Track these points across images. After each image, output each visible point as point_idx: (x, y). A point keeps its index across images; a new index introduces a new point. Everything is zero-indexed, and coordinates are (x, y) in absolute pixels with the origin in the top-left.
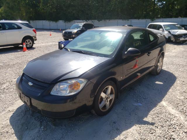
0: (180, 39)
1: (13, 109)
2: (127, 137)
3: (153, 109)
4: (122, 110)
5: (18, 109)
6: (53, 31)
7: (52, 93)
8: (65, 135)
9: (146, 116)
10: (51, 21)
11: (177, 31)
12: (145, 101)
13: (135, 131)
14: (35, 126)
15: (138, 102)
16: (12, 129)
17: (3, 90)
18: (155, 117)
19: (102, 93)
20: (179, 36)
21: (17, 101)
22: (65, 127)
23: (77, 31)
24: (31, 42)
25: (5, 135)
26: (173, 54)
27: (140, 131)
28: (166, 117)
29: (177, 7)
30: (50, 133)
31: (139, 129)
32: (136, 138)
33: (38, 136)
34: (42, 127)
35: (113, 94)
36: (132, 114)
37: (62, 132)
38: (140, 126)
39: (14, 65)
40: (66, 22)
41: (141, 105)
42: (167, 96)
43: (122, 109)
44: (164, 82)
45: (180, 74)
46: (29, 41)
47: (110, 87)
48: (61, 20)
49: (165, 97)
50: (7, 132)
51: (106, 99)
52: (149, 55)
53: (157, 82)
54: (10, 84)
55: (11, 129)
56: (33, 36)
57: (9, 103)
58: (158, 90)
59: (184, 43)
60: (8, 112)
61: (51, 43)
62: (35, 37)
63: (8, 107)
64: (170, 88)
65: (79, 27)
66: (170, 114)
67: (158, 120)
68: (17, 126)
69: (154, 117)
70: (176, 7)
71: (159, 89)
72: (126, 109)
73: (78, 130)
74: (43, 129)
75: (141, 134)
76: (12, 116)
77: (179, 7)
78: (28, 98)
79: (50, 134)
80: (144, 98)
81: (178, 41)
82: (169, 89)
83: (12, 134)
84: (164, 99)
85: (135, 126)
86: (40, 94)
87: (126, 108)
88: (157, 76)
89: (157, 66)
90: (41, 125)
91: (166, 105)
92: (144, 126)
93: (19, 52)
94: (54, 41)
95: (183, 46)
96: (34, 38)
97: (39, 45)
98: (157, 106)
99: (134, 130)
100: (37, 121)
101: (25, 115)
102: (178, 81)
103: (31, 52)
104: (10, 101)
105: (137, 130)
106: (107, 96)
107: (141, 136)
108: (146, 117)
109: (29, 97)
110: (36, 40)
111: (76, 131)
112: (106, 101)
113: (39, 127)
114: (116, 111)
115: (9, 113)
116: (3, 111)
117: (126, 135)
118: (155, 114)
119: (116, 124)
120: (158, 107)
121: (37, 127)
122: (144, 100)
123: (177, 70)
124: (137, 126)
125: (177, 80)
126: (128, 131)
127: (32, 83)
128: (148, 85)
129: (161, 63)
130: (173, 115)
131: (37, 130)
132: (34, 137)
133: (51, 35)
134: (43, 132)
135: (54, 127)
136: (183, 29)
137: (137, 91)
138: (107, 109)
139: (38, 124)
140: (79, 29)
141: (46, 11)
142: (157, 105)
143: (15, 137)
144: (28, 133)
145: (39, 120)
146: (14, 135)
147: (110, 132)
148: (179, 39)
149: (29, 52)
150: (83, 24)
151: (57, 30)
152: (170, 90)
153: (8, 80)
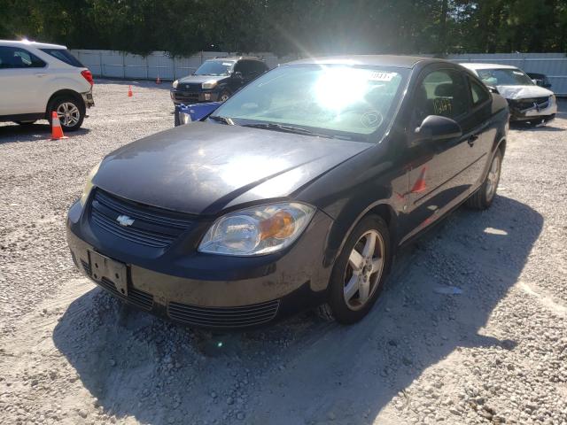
0: (525, 113)
1: (57, 307)
2: (443, 384)
3: (500, 304)
4: (405, 306)
5: (73, 305)
6: (136, 85)
7: (205, 247)
8: (246, 382)
9: (484, 325)
10: (128, 52)
11: (519, 90)
12: (470, 282)
13: (462, 366)
14: (139, 355)
15: (448, 285)
16: (69, 366)
17: (11, 251)
18: (513, 326)
19: (354, 250)
20: (522, 105)
21: (67, 284)
22: (240, 357)
23: (219, 82)
24: (75, 109)
25: (47, 386)
26: (513, 154)
27: (478, 364)
28: (544, 325)
29: (513, 21)
30: (196, 376)
31: (473, 361)
32: (472, 387)
33: (158, 386)
34: (168, 359)
35: (380, 257)
36: (439, 318)
37: (234, 374)
38: (472, 350)
39: (30, 177)
40: (175, 59)
41: (459, 291)
42: (528, 267)
43: (404, 303)
44: (510, 229)
45: (549, 206)
46: (70, 108)
47: (373, 236)
48: (161, 50)
49: (524, 270)
50: (54, 376)
51: (361, 270)
52: (471, 146)
53: (489, 230)
54: (31, 233)
55: (65, 365)
56: (84, 93)
57: (38, 289)
58: (499, 249)
59: (538, 126)
60: (43, 316)
61: (136, 118)
62: (90, 96)
63: (39, 302)
64: (531, 246)
65: (224, 69)
66: (554, 317)
67: (523, 333)
68: (83, 355)
69: (508, 324)
70: (509, 22)
71: (502, 249)
72: (415, 303)
73: (284, 366)
74: (170, 366)
75: (484, 376)
76: (57, 329)
77: (516, 20)
78: (120, 265)
79: (196, 380)
80: (464, 274)
81: (519, 119)
82: (530, 249)
83: (72, 381)
84: (522, 274)
85: (456, 352)
86: (162, 252)
87: (418, 302)
88: (484, 213)
89: (485, 183)
90: (161, 355)
91: (533, 293)
92: (486, 350)
93: (40, 142)
94: (145, 111)
95: (536, 132)
96: (84, 97)
97: (101, 122)
98: (509, 295)
99: (457, 363)
100: (145, 342)
101: (100, 325)
102: (551, 227)
103: (77, 142)
104: (41, 281)
105: (468, 363)
106: (365, 264)
107: (484, 380)
108: (484, 327)
109: (125, 263)
110: (91, 104)
111: (280, 369)
112: (362, 277)
113: (157, 359)
114: (388, 309)
115: (45, 319)
116: (24, 313)
117: (437, 378)
118: (508, 317)
119: (399, 346)
120: (510, 298)
121: (147, 359)
122: (463, 278)
123: (537, 198)
124: (465, 350)
125: (545, 222)
126: (440, 365)
127: (131, 218)
128: (465, 236)
129: (496, 174)
130: (562, 319)
131: (151, 368)
132: (146, 390)
133: (130, 94)
134: (172, 373)
135: (203, 358)
136: (533, 84)
137: (437, 253)
138: (363, 303)
139: (152, 350)
140: (223, 77)
141: (112, 19)
142: (507, 292)
143: (85, 391)
144: (121, 379)
145: (149, 338)
146: (79, 383)
147: (386, 371)
148: (522, 112)
149: (72, 140)
150: (235, 61)
151: (148, 82)
152: (534, 251)
153: (20, 222)
